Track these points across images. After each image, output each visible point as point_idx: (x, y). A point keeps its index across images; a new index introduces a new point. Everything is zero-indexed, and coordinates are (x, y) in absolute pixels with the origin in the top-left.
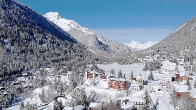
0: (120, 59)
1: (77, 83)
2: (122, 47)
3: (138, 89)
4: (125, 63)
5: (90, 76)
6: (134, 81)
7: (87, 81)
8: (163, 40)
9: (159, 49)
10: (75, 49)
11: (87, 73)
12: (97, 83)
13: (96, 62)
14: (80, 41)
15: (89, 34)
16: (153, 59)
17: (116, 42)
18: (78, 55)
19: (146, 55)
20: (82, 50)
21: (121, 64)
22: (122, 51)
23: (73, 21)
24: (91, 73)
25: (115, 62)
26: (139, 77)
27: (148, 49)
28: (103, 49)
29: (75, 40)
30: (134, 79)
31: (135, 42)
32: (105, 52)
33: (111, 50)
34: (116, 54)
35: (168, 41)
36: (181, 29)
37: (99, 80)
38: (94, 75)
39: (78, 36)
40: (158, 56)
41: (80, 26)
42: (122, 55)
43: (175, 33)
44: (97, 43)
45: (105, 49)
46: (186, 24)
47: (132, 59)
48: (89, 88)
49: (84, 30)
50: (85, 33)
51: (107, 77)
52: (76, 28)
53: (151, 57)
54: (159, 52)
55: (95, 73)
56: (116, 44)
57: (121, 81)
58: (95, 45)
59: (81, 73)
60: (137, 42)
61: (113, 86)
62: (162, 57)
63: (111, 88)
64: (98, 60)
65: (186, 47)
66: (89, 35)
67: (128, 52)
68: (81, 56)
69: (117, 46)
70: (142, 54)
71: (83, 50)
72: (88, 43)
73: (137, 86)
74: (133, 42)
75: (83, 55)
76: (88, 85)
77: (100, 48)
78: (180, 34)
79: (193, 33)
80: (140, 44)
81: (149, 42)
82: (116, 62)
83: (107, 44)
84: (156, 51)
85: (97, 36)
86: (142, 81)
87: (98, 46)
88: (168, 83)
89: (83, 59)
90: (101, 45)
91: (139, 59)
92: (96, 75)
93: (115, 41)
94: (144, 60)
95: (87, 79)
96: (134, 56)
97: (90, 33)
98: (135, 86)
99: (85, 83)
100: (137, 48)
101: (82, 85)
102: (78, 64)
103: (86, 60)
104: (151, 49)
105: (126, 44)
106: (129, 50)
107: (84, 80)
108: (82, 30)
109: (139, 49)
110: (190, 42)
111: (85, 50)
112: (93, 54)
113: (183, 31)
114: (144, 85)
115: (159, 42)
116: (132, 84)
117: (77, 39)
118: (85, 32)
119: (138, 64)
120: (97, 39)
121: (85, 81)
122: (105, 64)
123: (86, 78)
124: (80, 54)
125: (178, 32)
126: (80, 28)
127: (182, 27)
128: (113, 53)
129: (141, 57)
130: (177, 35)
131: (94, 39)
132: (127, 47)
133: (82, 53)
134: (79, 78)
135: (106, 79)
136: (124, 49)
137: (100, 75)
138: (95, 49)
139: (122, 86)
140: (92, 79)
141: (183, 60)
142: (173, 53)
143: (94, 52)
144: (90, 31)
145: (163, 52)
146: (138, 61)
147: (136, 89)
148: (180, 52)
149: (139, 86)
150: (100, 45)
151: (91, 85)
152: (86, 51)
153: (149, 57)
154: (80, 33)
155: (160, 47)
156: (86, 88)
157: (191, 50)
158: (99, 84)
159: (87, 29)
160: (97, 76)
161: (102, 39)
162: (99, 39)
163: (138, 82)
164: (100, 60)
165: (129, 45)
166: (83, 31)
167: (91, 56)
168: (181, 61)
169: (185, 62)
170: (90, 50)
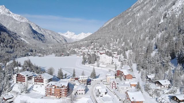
0: (57, 50)
1: (2, 90)
2: (57, 37)
3: (82, 93)
4: (63, 55)
5: (20, 79)
6: (76, 82)
7: (17, 87)
8: (95, 33)
9: (92, 41)
10: (4, 39)
11: (16, 75)
12: (31, 88)
13: (29, 54)
14: (11, 29)
15: (21, 21)
16: (88, 50)
17: (52, 32)
18: (7, 47)
19: (81, 46)
20: (12, 39)
21: (58, 56)
22: (58, 41)
23: (2, 6)
24: (22, 75)
25: (51, 54)
26: (82, 76)
27: (82, 40)
28: (38, 38)
29: (5, 27)
30: (77, 79)
31: (70, 33)
32: (41, 42)
33: (46, 40)
34: (52, 45)
35: (99, 34)
36: (110, 24)
37: (33, 84)
38: (26, 78)
39: (8, 23)
40: (92, 47)
41: (11, 12)
42: (59, 45)
43: (105, 27)
44: (31, 32)
45: (40, 39)
46: (113, 19)
47: (69, 50)
48: (19, 96)
49: (15, 16)
50: (17, 21)
51: (45, 80)
52: (6, 14)
53: (86, 48)
54: (93, 44)
55: (27, 76)
56: (52, 34)
57: (62, 85)
58: (29, 33)
59: (9, 75)
60: (72, 33)
61: (53, 92)
62: (95, 49)
63: (50, 95)
64: (32, 51)
65: (115, 40)
66: (21, 23)
67: (64, 42)
68: (11, 47)
69: (53, 35)
70: (78, 45)
71: (14, 39)
72: (20, 31)
73: (82, 90)
74: (68, 32)
75: (13, 46)
76: (17, 93)
77: (34, 38)
78: (109, 28)
79: (120, 28)
80: (75, 34)
81: (82, 33)
82: (53, 54)
83: (42, 33)
84: (90, 42)
85: (31, 24)
86: (85, 81)
87: (32, 35)
88: (114, 83)
89: (14, 51)
90: (36, 34)
91: (76, 50)
92: (28, 77)
93: (50, 31)
94: (80, 51)
95: (17, 82)
96: (71, 47)
97: (23, 21)
98: (79, 90)
99: (13, 89)
100: (72, 38)
101: (9, 93)
102: (6, 57)
103: (17, 52)
104: (85, 41)
105: (62, 34)
106: (65, 40)
107: (13, 84)
108: (13, 17)
109: (73, 39)
110: (118, 36)
111: (16, 40)
112: (26, 44)
113: (111, 25)
114: (88, 85)
115: (92, 34)
116: (75, 87)
117: (7, 27)
118: (16, 19)
119: (75, 55)
120: (31, 27)
121: (13, 86)
122: (40, 56)
123: (15, 82)
124: (10, 44)
125: (107, 26)
126: (11, 15)
127: (110, 22)
128: (49, 43)
129: (77, 48)
130: (107, 29)
131: (27, 27)
132: (63, 37)
133: (13, 43)
134: (5, 83)
135: (43, 82)
136: (61, 39)
137: (35, 77)
138: (29, 39)
139: (64, 93)
140: (24, 83)
141: (116, 53)
142: (105, 45)
143: (27, 42)
144: (22, 19)
145: (96, 44)
146: (74, 53)
147: (81, 94)
148: (110, 44)
149: (84, 90)
150: (34, 35)
151: (22, 92)
152: (18, 41)
153: (84, 48)
154: (11, 20)
155: (93, 39)
156: (15, 96)
157: (119, 43)
158: (34, 91)
159: (19, 16)
160: (30, 78)
161: (37, 27)
162: (33, 28)
163: (82, 82)
164: (34, 51)
165: (65, 35)
166: (15, 18)
167: (23, 47)
168: (114, 54)
169: (118, 54)
170: (23, 39)
